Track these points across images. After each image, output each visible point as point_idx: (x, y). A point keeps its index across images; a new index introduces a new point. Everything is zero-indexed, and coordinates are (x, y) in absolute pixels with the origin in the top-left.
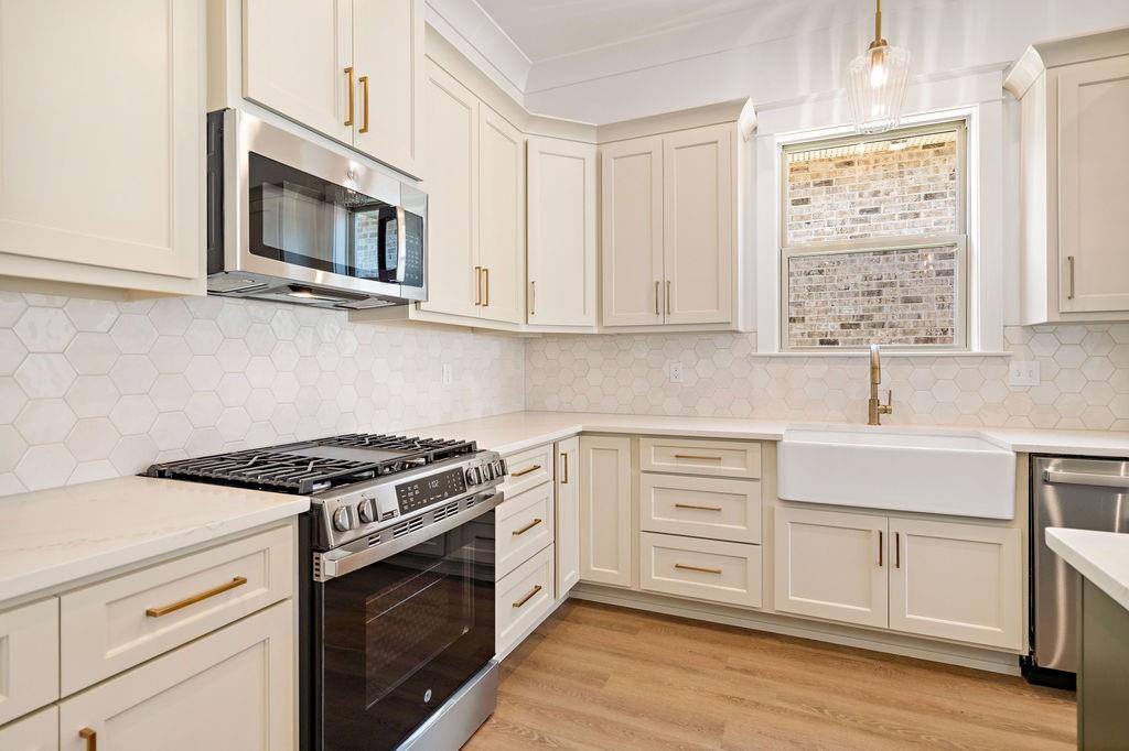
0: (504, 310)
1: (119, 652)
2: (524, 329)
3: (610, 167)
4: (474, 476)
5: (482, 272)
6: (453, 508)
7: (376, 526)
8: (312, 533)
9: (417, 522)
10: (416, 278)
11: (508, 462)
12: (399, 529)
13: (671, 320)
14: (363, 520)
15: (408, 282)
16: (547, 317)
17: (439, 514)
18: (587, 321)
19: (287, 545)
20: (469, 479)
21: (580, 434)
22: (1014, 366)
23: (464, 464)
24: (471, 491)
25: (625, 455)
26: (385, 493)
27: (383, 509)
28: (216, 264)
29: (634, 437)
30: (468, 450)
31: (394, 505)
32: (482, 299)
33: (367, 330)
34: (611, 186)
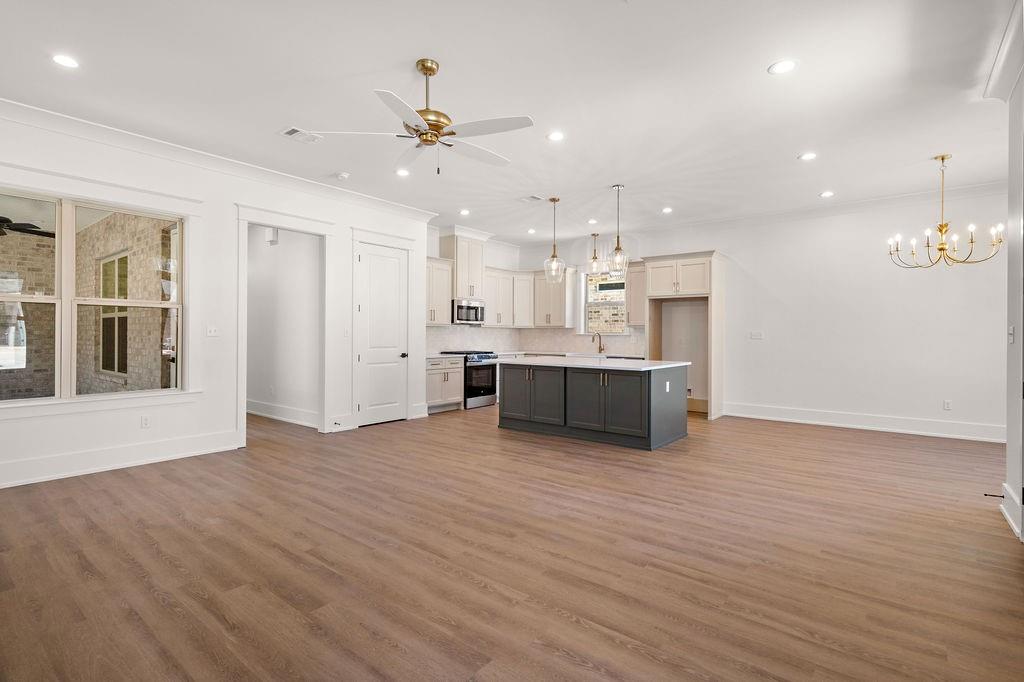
0: (506, 322)
1: (449, 366)
2: (513, 327)
5: (499, 315)
7: (475, 360)
8: (466, 359)
9: (480, 361)
10: (482, 320)
12: (478, 362)
13: (551, 325)
16: (518, 324)
18: (531, 325)
19: (463, 361)
21: (525, 354)
22: (632, 337)
23: (490, 354)
26: (476, 356)
28: (453, 322)
30: (490, 352)
31: (477, 358)
32: (499, 321)
33: (473, 329)
34: (537, 287)
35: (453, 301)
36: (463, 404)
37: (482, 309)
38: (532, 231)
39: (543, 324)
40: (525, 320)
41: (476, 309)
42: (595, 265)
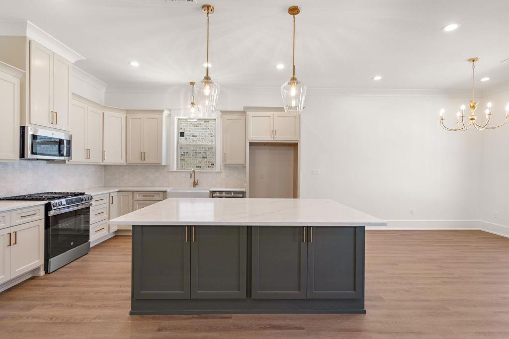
0: (96, 158)
1: (18, 222)
2: (102, 164)
3: (130, 121)
4: (84, 199)
5: (88, 151)
6: (78, 205)
7: (61, 207)
8: (48, 207)
9: (70, 207)
10: (69, 154)
11: (93, 197)
12: (66, 208)
13: (146, 162)
14: (59, 205)
15: (67, 156)
16: (108, 161)
17: (75, 206)
18: (122, 161)
19: (43, 209)
20: (83, 200)
21: (118, 191)
22: (222, 174)
23: (82, 197)
24: (83, 202)
25: (130, 196)
26: (63, 201)
27: (63, 204)
29: (133, 192)
30: (83, 194)
31: (65, 203)
32: (88, 157)
33: (52, 165)
34: (130, 126)
35: (23, 129)
36: (42, 269)
37: (69, 142)
38: (135, 64)
39: (137, 160)
40: (115, 157)
41: (61, 142)
42: (193, 110)
